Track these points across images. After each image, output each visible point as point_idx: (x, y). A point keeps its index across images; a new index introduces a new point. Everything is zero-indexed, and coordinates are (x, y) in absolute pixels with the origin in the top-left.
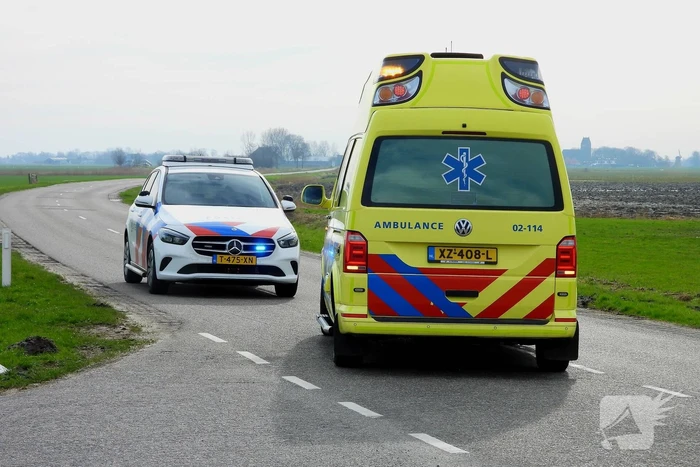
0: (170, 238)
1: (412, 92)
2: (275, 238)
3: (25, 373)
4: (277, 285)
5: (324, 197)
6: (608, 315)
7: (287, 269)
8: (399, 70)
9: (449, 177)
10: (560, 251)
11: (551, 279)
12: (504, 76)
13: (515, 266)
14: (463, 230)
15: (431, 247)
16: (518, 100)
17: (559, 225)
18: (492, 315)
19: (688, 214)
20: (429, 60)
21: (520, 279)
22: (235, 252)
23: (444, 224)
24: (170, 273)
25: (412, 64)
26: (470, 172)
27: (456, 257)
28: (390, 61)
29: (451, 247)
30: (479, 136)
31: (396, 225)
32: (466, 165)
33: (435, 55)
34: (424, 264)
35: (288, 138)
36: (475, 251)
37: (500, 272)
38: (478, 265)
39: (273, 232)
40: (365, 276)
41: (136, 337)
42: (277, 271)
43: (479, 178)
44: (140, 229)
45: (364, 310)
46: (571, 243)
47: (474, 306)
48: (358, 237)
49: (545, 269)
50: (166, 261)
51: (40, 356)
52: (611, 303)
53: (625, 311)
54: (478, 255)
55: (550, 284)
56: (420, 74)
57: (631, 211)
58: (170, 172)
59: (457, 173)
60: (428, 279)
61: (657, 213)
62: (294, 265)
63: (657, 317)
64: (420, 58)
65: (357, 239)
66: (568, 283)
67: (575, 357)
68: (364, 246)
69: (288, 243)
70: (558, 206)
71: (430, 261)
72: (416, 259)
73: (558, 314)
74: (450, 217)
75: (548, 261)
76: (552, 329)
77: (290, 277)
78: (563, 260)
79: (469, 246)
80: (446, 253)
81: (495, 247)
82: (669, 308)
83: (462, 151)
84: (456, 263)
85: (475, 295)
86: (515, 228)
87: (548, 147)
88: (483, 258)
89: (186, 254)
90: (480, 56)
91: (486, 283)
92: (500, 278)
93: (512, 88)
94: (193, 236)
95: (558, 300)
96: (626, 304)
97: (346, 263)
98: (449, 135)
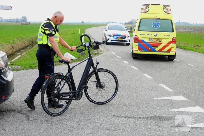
0: (109, 36)
1: (147, 11)
2: (126, 36)
3: (79, 59)
4: (127, 43)
5: (133, 29)
6: (181, 49)
7: (128, 41)
8: (145, 7)
9: (153, 26)
10: (173, 40)
11: (171, 44)
12: (164, 8)
13: (165, 42)
14: (156, 35)
15: (150, 38)
16: (166, 13)
17: (173, 35)
18: (160, 51)
19: (195, 32)
20: (150, 5)
21: (165, 44)
22: (120, 38)
23: (152, 34)
24: (109, 41)
25: (147, 6)
26: (157, 25)
27: (154, 40)
28: (144, 5)
29: (153, 38)
30: (159, 19)
31: (144, 34)
32: (156, 24)
33: (151, 4)
34: (148, 41)
35: (134, 20)
36: (158, 39)
37: (162, 43)
38: (158, 42)
39: (126, 35)
40: (138, 43)
41: (101, 52)
42: (126, 41)
43: (159, 26)
44: (105, 34)
45: (138, 49)
46: (175, 38)
47: (157, 49)
48: (137, 36)
49: (170, 43)
50: (108, 39)
51: (83, 56)
52: (182, 47)
53: (184, 49)
54: (158, 40)
55: (171, 45)
56: (149, 8)
57: (186, 32)
58: (110, 24)
59: (155, 25)
60: (149, 44)
61: (190, 32)
62: (129, 40)
63: (190, 50)
64: (149, 5)
65: (137, 37)
66: (174, 45)
67: (175, 58)
68: (138, 38)
69: (128, 37)
70: (173, 31)
71: (149, 41)
72: (147, 40)
73: (172, 51)
74: (153, 33)
75: (171, 41)
76: (171, 53)
77: (129, 42)
78: (173, 41)
79: (157, 38)
80: (152, 40)
81: (161, 39)
82: (192, 48)
83: (156, 21)
84: (154, 41)
85: (157, 47)
86: (165, 35)
87: (171, 21)
88: (159, 41)
89: (112, 38)
90: (160, 5)
91: (159, 45)
92: (162, 44)
93: (165, 10)
94: (113, 35)
95: (172, 48)
96: (185, 48)
97: (135, 41)
98: (154, 19)
